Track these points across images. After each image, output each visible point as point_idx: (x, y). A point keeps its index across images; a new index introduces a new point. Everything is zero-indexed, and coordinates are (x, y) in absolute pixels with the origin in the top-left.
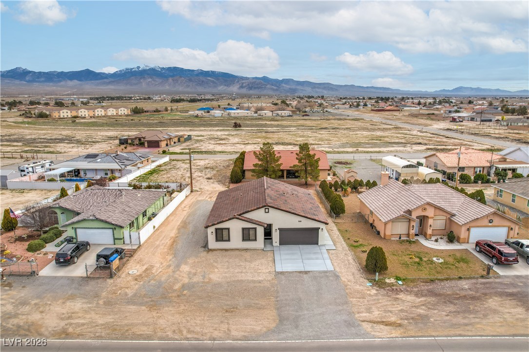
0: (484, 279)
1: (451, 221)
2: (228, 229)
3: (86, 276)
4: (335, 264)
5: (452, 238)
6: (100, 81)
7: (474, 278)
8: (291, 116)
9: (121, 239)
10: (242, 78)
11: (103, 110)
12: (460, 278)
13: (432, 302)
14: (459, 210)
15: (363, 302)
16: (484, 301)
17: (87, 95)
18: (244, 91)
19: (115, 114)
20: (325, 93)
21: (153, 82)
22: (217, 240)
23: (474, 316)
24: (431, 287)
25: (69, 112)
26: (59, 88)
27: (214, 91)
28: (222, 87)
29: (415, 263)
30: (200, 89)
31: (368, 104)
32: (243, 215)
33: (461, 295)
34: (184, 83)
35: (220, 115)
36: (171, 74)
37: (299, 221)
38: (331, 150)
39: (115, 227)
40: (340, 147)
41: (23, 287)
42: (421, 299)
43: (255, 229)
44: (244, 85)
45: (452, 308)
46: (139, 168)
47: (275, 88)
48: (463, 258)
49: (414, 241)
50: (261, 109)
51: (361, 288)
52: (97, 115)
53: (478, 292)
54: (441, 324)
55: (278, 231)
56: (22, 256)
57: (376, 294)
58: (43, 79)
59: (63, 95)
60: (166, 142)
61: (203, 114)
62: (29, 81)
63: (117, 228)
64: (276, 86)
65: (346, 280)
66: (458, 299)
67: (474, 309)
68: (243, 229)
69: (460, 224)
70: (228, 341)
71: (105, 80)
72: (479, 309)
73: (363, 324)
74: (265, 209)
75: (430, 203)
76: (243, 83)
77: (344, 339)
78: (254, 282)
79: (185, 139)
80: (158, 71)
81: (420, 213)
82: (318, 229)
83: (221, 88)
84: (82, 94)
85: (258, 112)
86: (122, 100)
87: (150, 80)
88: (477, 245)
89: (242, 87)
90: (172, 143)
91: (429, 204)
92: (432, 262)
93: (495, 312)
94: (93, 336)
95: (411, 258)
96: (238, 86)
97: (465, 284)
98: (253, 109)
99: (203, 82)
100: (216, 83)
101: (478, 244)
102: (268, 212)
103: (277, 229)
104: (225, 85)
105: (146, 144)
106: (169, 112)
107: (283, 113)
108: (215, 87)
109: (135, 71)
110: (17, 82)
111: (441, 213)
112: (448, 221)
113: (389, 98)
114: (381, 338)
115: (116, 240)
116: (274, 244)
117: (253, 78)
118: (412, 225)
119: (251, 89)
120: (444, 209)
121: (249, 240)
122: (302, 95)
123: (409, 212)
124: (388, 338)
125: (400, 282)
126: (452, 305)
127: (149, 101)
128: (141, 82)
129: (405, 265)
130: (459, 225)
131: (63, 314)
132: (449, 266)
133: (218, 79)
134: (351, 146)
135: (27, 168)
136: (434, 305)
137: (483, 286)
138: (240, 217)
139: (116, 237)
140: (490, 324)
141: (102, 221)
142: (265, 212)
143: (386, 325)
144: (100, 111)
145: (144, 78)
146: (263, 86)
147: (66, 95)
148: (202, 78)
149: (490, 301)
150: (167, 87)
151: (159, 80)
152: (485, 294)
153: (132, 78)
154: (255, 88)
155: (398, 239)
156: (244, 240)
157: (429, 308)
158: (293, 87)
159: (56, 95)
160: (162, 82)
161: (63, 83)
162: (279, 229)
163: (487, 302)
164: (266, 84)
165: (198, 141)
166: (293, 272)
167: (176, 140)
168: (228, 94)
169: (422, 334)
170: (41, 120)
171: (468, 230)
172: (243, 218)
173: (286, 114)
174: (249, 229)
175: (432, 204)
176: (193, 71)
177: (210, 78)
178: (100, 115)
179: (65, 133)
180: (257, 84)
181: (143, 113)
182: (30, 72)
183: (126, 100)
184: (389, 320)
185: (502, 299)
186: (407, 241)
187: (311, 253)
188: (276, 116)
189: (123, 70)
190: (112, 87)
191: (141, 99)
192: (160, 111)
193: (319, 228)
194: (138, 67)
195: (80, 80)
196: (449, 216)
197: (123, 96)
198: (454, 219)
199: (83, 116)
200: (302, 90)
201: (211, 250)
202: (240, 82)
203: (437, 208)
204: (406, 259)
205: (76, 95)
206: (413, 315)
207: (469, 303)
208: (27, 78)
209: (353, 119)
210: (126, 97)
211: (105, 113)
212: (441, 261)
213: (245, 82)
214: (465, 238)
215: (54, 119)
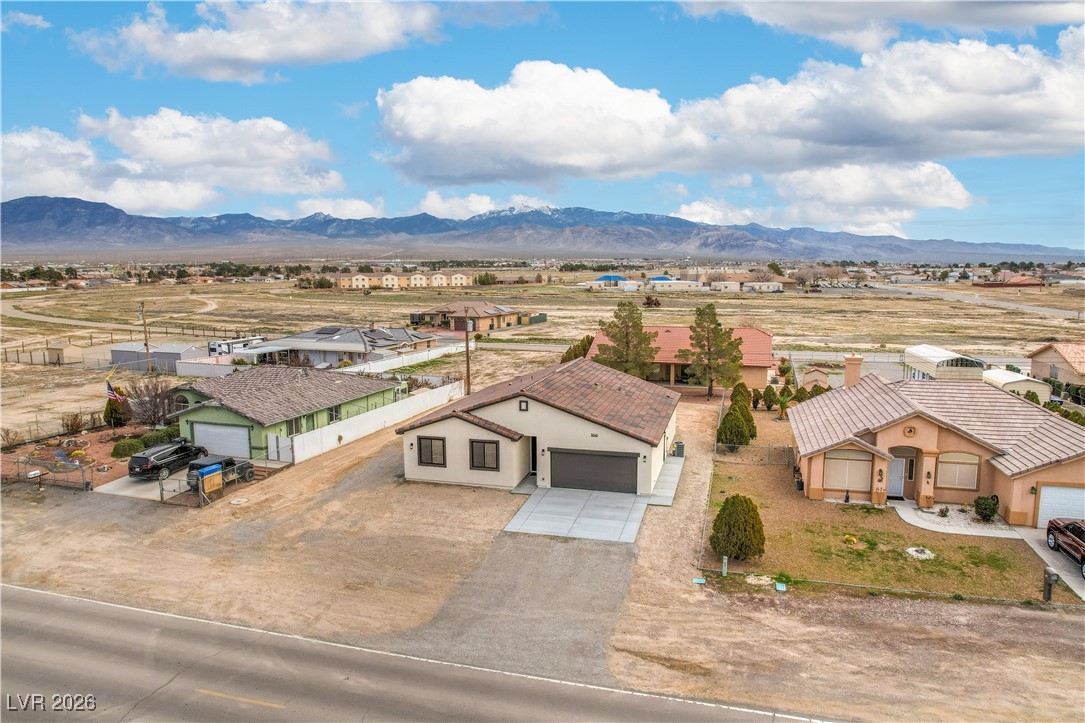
0: (1032, 609)
1: (993, 469)
2: (443, 440)
3: (159, 499)
4: (646, 532)
5: (987, 509)
6: (444, 234)
7: (1000, 603)
8: (782, 292)
9: (261, 449)
10: (707, 228)
11: (424, 278)
12: (958, 598)
13: (838, 639)
14: (1020, 444)
15: (657, 613)
16: (994, 658)
17: (419, 258)
18: (709, 252)
19: (445, 285)
20: (883, 257)
21: (536, 236)
22: (421, 462)
23: (937, 687)
24: (857, 606)
25: (367, 279)
26: (376, 247)
27: (650, 251)
28: (665, 244)
29: (851, 553)
30: (623, 249)
31: (971, 274)
32: (473, 413)
33: (933, 636)
34: (593, 237)
35: (635, 288)
36: (571, 221)
37: (593, 435)
38: (823, 345)
39: (254, 424)
40: (847, 340)
41: (57, 505)
42: (812, 629)
43: (496, 443)
44: (710, 240)
45: (885, 658)
46: (400, 353)
47: (774, 246)
48: (996, 559)
49: (881, 510)
50: (720, 278)
51: (675, 585)
52: (413, 285)
53: (989, 635)
54: (820, 689)
55: (548, 454)
56: (94, 461)
57: (703, 602)
58: (352, 232)
59: (379, 259)
60: (489, 322)
61: (603, 286)
62: (330, 236)
63: (255, 426)
64: (778, 243)
65: (647, 565)
66: (915, 642)
67: (946, 671)
68: (472, 442)
69: (1008, 473)
70: (295, 636)
71: (453, 232)
72: (965, 673)
73: (616, 655)
74: (521, 402)
75: (922, 413)
76: (707, 238)
77: (540, 676)
78: (443, 542)
79: (531, 319)
80: (547, 215)
81: (896, 438)
82: (634, 457)
83: (664, 247)
84: (411, 257)
85: (713, 283)
86: (475, 266)
87: (531, 232)
88: (1049, 531)
89: (705, 245)
90: (503, 325)
91: (919, 416)
92: (899, 555)
93: (1013, 687)
94: (80, 590)
95: (847, 541)
96: (698, 243)
97: (962, 614)
98: (703, 279)
99: (628, 234)
100: (653, 237)
101: (1053, 528)
102: (527, 410)
103: (546, 450)
104: (672, 241)
105: (452, 324)
106: (543, 283)
107: (764, 286)
108: (651, 244)
109: (506, 215)
110: (314, 237)
111: (964, 446)
112: (984, 469)
113: (1031, 264)
114: (632, 690)
115: (253, 451)
116: (540, 483)
117: (729, 227)
118: (876, 469)
119: (724, 249)
120: (971, 436)
121: (483, 467)
122: (830, 260)
123: (870, 435)
124: (650, 693)
125: (781, 587)
126: (889, 655)
127: (523, 268)
128: (515, 236)
129: (825, 554)
130: (1005, 475)
131: (73, 551)
132: (945, 570)
133: (658, 230)
134: (874, 341)
135: (220, 346)
136: (836, 646)
137: (1017, 624)
138: (465, 416)
139: (253, 445)
140: (971, 712)
141: (230, 410)
142: (521, 410)
143: (672, 667)
144: (418, 279)
145: (521, 228)
146: (749, 243)
147: (385, 258)
148: (627, 228)
149: (1014, 660)
150: (561, 246)
151: (546, 232)
152: (1010, 644)
153: (500, 228)
154: (732, 247)
155: (841, 501)
156: (473, 466)
157: (819, 651)
158: (814, 244)
159: (369, 258)
160: (553, 235)
161: (382, 238)
162: (549, 449)
163: (1003, 663)
164: (755, 238)
165: (557, 324)
166: (539, 535)
167: (513, 319)
168: (676, 258)
169: (749, 701)
170: (320, 291)
171: (1034, 491)
172: (476, 420)
173: (771, 287)
174: (484, 442)
175: (930, 417)
176: (611, 214)
177: (642, 228)
178: (418, 285)
179: (337, 308)
180: (737, 239)
181: (494, 283)
182: (335, 220)
183: (483, 266)
184: (689, 658)
185: (1058, 664)
186: (863, 507)
187: (606, 507)
188: (750, 292)
189: (485, 215)
190: (463, 244)
191: (509, 266)
192: (527, 282)
193: (638, 455)
194: (512, 209)
195: (411, 233)
196: (987, 456)
197: (479, 260)
198: (1001, 464)
199: (390, 286)
200: (833, 250)
201: (408, 482)
202: (702, 235)
203: (945, 430)
204: (834, 543)
205: (400, 258)
206: (758, 658)
207: (945, 656)
208: (329, 231)
209: (918, 300)
210: (482, 262)
211: (428, 282)
212: (929, 555)
213: (713, 236)
214: (1026, 514)
215: (341, 290)
